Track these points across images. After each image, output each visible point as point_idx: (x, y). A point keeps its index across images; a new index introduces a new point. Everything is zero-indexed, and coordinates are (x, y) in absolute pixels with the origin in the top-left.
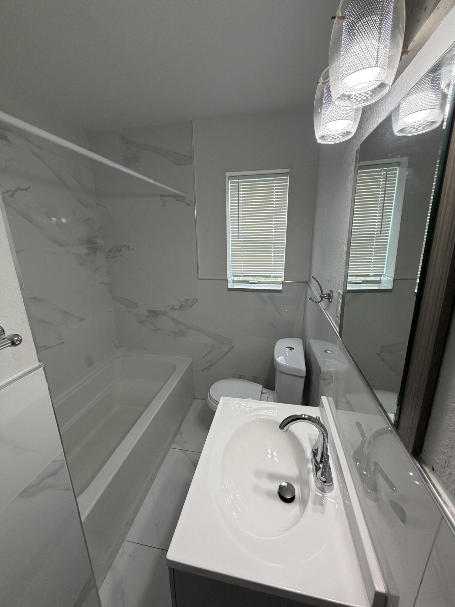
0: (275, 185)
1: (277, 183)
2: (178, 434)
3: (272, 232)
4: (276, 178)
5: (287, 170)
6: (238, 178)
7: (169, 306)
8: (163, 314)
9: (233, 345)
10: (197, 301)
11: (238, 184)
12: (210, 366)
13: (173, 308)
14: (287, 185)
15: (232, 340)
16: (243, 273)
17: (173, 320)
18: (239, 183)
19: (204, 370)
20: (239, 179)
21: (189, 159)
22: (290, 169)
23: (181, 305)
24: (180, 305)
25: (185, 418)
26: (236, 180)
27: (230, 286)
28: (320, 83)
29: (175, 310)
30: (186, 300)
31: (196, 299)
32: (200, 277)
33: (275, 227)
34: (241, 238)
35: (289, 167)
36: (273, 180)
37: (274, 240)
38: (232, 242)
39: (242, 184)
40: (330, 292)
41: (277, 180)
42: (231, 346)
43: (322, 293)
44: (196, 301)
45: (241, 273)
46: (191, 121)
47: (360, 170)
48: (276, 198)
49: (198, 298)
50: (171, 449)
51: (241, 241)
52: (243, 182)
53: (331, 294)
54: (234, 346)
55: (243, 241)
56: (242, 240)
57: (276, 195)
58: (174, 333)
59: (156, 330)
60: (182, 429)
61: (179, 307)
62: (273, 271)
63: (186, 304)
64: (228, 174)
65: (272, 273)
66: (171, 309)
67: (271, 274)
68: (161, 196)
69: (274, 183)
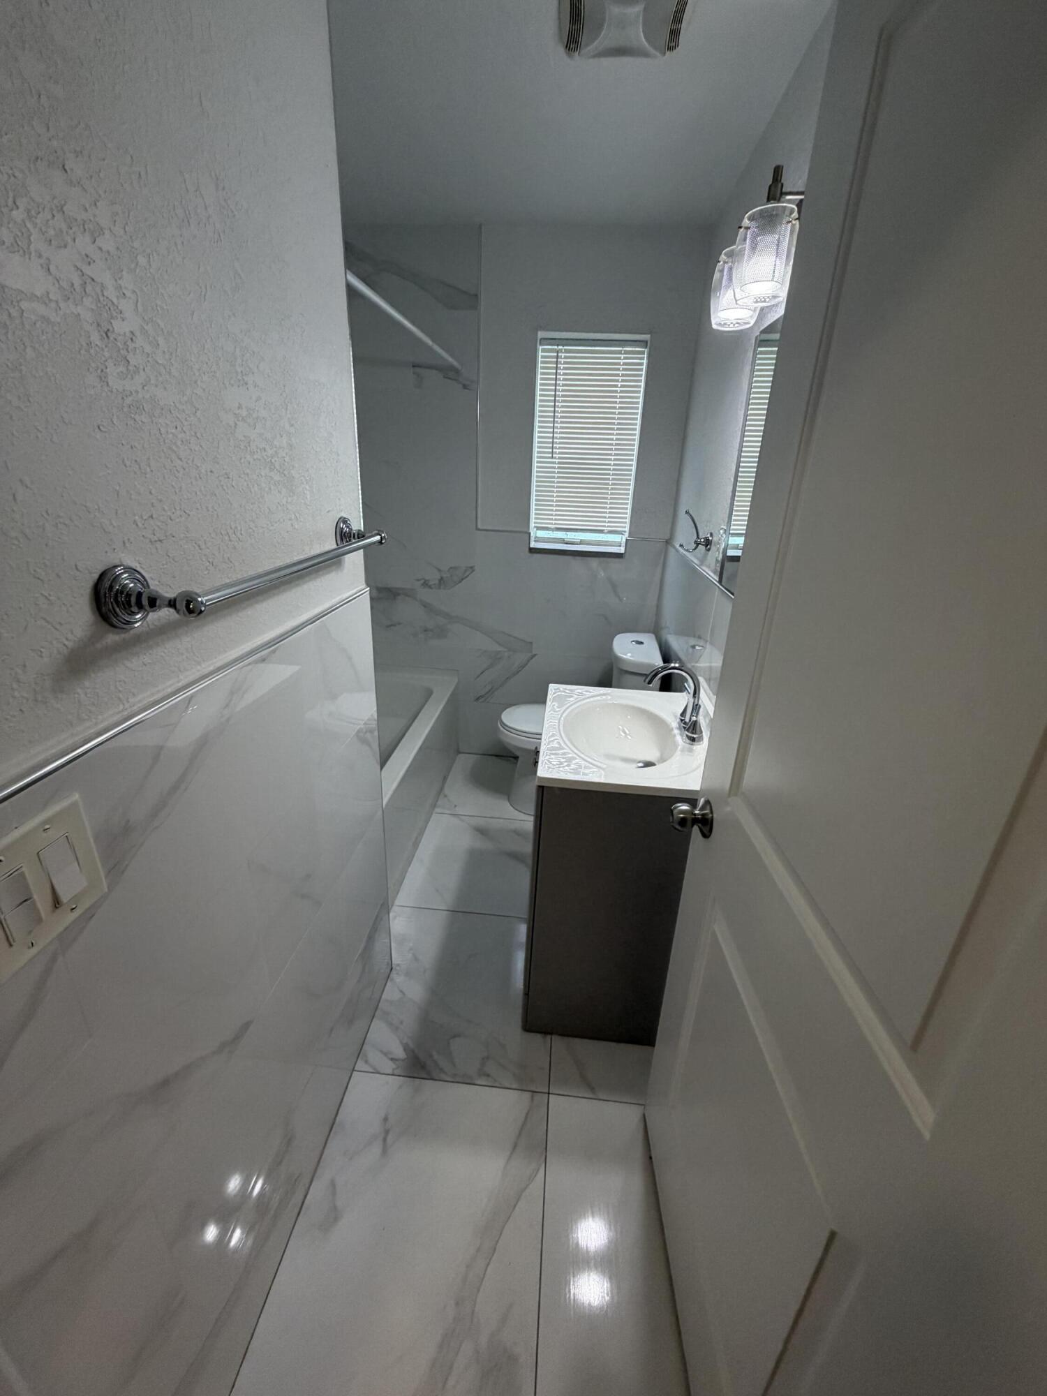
0: (622, 362)
1: (625, 358)
2: (442, 796)
3: (611, 449)
4: (624, 349)
5: (647, 337)
6: (557, 342)
7: (418, 580)
8: (407, 595)
9: (534, 653)
10: (473, 571)
11: (556, 354)
12: (490, 691)
13: (426, 584)
14: (642, 364)
15: (531, 643)
16: (555, 524)
17: (425, 605)
18: (558, 352)
19: (478, 699)
20: (558, 345)
21: (472, 300)
22: (651, 336)
23: (442, 579)
24: (439, 578)
25: (448, 776)
26: (553, 347)
27: (533, 545)
28: (722, 263)
29: (430, 587)
30: (451, 568)
31: (471, 567)
32: (479, 527)
33: (617, 439)
34: (555, 458)
35: (650, 333)
36: (620, 352)
37: (615, 465)
38: (539, 465)
39: (563, 355)
40: (709, 535)
41: (626, 352)
42: (530, 655)
43: (698, 537)
44: (471, 570)
45: (552, 524)
46: (480, 226)
47: (762, 347)
48: (622, 386)
49: (474, 566)
50: (434, 815)
51: (554, 463)
52: (567, 351)
53: (710, 538)
54: (535, 655)
55: (559, 463)
56: (557, 461)
57: (623, 381)
58: (426, 631)
59: (391, 625)
60: (446, 791)
61: (437, 582)
62: (609, 522)
63: (451, 576)
64: (541, 334)
65: (607, 525)
66: (422, 585)
67: (605, 526)
68: (414, 366)
69: (620, 358)
